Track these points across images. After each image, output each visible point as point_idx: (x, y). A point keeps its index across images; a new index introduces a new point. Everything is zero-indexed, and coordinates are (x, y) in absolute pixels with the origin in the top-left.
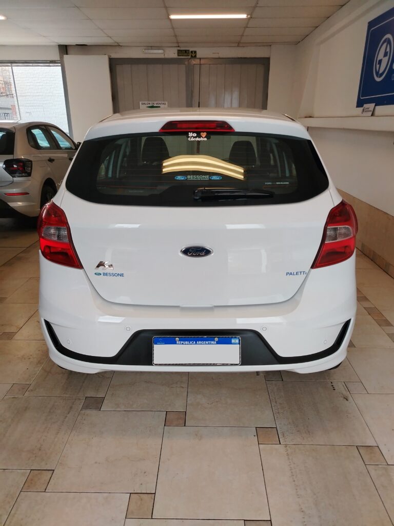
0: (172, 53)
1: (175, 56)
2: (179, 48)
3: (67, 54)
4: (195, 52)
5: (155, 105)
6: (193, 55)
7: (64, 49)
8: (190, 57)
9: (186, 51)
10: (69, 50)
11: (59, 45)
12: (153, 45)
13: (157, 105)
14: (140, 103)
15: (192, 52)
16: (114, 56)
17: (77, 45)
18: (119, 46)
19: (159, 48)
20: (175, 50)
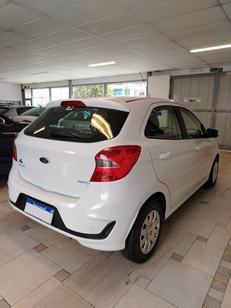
0: (207, 70)
1: (209, 72)
2: (211, 68)
3: (151, 76)
4: (222, 69)
5: (193, 100)
6: (220, 70)
7: (150, 74)
8: (218, 72)
9: (216, 69)
10: (152, 74)
11: (148, 72)
12: (196, 67)
13: (194, 100)
14: (184, 99)
15: (220, 69)
16: (173, 75)
17: (155, 71)
18: (177, 69)
19: (199, 68)
20: (209, 69)
